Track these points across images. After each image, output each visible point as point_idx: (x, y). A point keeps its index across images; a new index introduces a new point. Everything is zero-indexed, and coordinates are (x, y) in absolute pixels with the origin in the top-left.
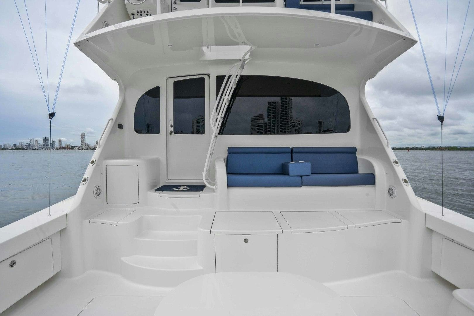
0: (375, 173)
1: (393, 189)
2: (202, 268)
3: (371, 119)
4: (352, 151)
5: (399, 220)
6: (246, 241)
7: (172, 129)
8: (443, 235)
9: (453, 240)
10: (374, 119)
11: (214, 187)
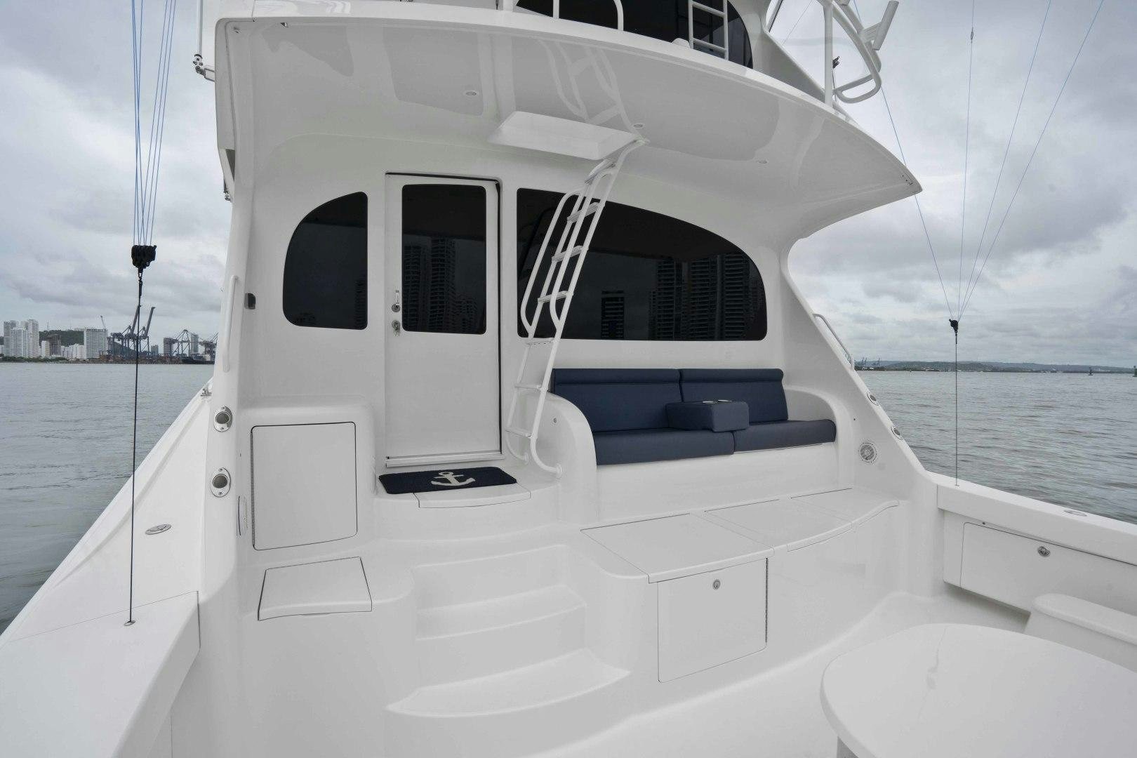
0: (834, 417)
1: (872, 446)
2: (627, 673)
3: (811, 316)
4: (774, 377)
5: (894, 502)
6: (716, 585)
7: (399, 316)
8: (965, 517)
9: (984, 523)
10: (815, 315)
11: (559, 470)
